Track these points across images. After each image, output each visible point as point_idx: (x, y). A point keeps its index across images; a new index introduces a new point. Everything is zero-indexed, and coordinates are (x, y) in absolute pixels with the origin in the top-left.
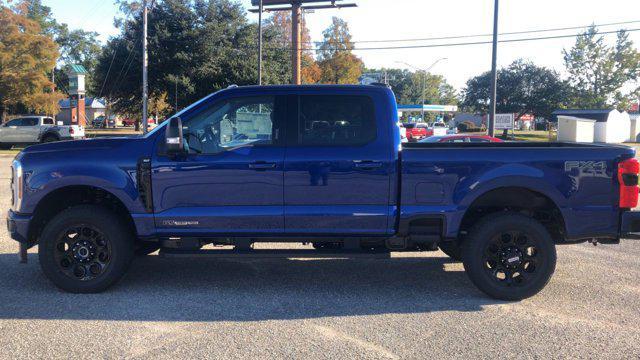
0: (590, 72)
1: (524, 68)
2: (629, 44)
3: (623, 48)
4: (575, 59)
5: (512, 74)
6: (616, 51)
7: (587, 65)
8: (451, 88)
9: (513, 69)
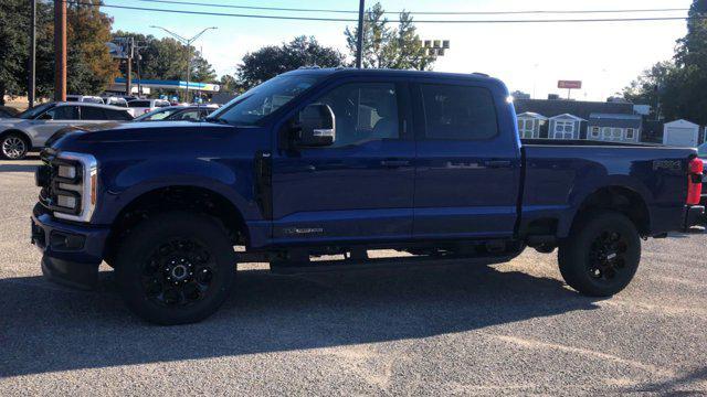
0: (374, 57)
1: (307, 47)
2: (411, 30)
3: (406, 33)
4: (358, 41)
5: (294, 53)
6: (398, 36)
7: (371, 49)
8: (206, 62)
9: (295, 47)
